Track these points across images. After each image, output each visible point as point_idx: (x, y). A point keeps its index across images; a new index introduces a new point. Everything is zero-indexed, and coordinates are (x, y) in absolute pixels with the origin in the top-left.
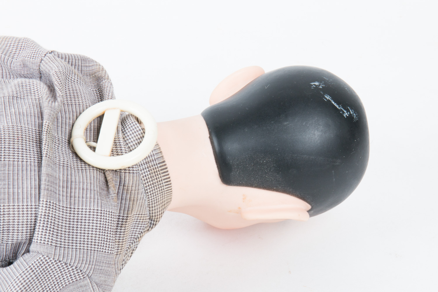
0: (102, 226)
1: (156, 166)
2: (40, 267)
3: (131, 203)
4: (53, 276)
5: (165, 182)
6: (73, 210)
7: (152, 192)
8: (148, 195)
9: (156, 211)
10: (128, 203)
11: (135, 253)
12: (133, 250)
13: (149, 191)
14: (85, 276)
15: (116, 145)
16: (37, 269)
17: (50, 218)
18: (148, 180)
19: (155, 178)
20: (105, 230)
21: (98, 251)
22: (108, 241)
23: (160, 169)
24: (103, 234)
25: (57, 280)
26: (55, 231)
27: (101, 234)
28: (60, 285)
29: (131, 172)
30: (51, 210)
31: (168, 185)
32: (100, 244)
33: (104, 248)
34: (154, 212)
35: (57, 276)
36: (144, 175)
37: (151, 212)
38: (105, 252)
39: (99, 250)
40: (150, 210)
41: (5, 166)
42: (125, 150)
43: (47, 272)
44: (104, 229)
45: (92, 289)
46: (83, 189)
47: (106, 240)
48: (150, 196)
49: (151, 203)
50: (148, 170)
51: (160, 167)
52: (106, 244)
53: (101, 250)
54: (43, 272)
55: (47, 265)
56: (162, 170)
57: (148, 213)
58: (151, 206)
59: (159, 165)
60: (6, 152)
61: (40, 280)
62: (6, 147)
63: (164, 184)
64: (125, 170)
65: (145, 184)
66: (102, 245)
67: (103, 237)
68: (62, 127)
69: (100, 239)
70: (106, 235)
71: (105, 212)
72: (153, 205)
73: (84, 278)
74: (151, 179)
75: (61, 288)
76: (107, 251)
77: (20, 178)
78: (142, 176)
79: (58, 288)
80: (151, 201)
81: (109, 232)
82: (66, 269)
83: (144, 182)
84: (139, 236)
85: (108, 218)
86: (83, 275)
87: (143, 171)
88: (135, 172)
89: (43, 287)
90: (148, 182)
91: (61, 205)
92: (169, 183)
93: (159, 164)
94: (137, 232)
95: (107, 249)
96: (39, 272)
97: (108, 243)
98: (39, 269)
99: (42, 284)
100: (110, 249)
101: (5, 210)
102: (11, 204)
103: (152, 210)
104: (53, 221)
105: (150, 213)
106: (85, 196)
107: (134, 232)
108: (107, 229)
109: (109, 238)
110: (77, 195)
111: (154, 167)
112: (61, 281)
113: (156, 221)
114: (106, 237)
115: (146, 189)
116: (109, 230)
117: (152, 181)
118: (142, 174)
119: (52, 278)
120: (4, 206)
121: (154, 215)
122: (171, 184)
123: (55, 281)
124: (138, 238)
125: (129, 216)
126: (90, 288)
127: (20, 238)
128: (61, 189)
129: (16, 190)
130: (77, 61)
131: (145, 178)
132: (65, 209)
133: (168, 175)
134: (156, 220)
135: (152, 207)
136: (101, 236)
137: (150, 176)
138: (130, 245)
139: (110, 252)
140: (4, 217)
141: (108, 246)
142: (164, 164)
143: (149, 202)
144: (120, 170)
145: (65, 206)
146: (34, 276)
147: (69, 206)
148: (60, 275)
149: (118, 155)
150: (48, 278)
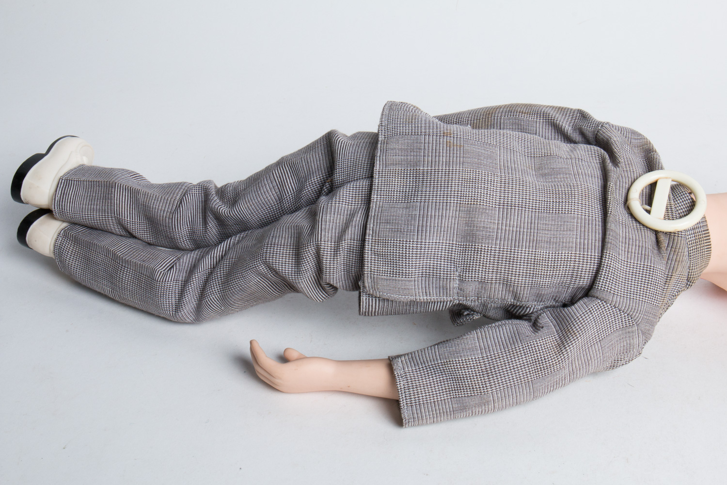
0: (653, 280)
1: (701, 233)
2: (598, 311)
3: (677, 263)
4: (607, 320)
5: (706, 249)
6: (629, 263)
7: (694, 256)
8: (691, 259)
9: (695, 273)
10: (673, 263)
11: (670, 308)
12: (669, 306)
13: (692, 254)
14: (634, 323)
15: (668, 210)
16: (596, 312)
17: (611, 268)
18: (693, 245)
19: (699, 243)
20: (655, 285)
21: (647, 302)
22: (657, 294)
23: (704, 236)
24: (654, 288)
25: (610, 324)
26: (614, 280)
27: (652, 287)
28: (612, 329)
29: (680, 235)
30: (613, 261)
31: (709, 251)
32: (650, 297)
33: (653, 301)
34: (692, 274)
35: (610, 321)
36: (690, 239)
37: (690, 274)
38: (653, 304)
39: (649, 302)
40: (689, 272)
41: (574, 218)
42: (676, 216)
43: (603, 315)
44: (655, 283)
45: (637, 336)
46: (639, 246)
47: (655, 294)
48: (692, 259)
49: (692, 266)
50: (693, 235)
51: (704, 234)
52: (655, 297)
53: (650, 302)
54: (599, 315)
55: (604, 310)
56: (705, 237)
57: (687, 274)
58: (691, 268)
59: (703, 233)
60: (576, 206)
61: (596, 322)
62: (576, 202)
63: (705, 250)
64: (675, 233)
65: (690, 248)
66: (652, 297)
67: (653, 290)
68: (619, 190)
69: (651, 292)
70: (656, 289)
71: (657, 269)
72: (693, 268)
73: (633, 325)
74: (695, 244)
75: (612, 331)
76: (655, 304)
77: (587, 230)
78: (688, 240)
79: (609, 331)
80: (692, 264)
81: (658, 287)
82: (619, 315)
83: (689, 246)
84: (677, 294)
85: (658, 275)
86: (633, 323)
87: (689, 236)
88: (683, 236)
89: (598, 328)
90: (692, 247)
91: (620, 258)
92: (709, 249)
93: (703, 231)
94: (676, 290)
95: (655, 301)
96: (596, 314)
97: (657, 297)
98: (597, 312)
99: (598, 326)
100: (657, 302)
101: (572, 257)
102: (577, 253)
103: (692, 272)
104: (613, 272)
105: (688, 275)
106: (640, 252)
107: (673, 290)
108: (657, 284)
109: (658, 292)
110: (633, 251)
111: (699, 234)
112: (613, 325)
113: (693, 283)
114: (655, 291)
115: (690, 252)
116: (659, 285)
117: (696, 246)
118: (688, 239)
119: (606, 322)
120: (571, 253)
121: (692, 276)
122: (711, 250)
123: (608, 324)
124: (676, 295)
125: (673, 275)
126: (636, 335)
127: (581, 283)
128: (621, 244)
129: (582, 241)
130: (628, 134)
131: (691, 242)
132: (623, 262)
133: (710, 242)
134: (692, 281)
135: (692, 270)
136: (651, 290)
137: (694, 241)
138: (668, 301)
139: (657, 304)
140: (570, 263)
141: (656, 299)
142: (707, 232)
143: (690, 265)
144: (670, 233)
145: (623, 259)
146: (592, 317)
147: (626, 260)
148: (613, 319)
149: (669, 219)
150: (603, 321)
